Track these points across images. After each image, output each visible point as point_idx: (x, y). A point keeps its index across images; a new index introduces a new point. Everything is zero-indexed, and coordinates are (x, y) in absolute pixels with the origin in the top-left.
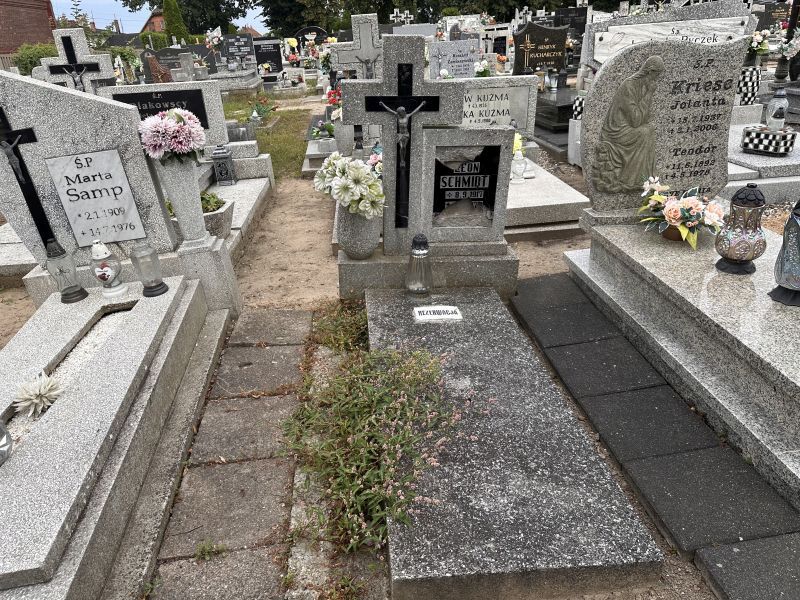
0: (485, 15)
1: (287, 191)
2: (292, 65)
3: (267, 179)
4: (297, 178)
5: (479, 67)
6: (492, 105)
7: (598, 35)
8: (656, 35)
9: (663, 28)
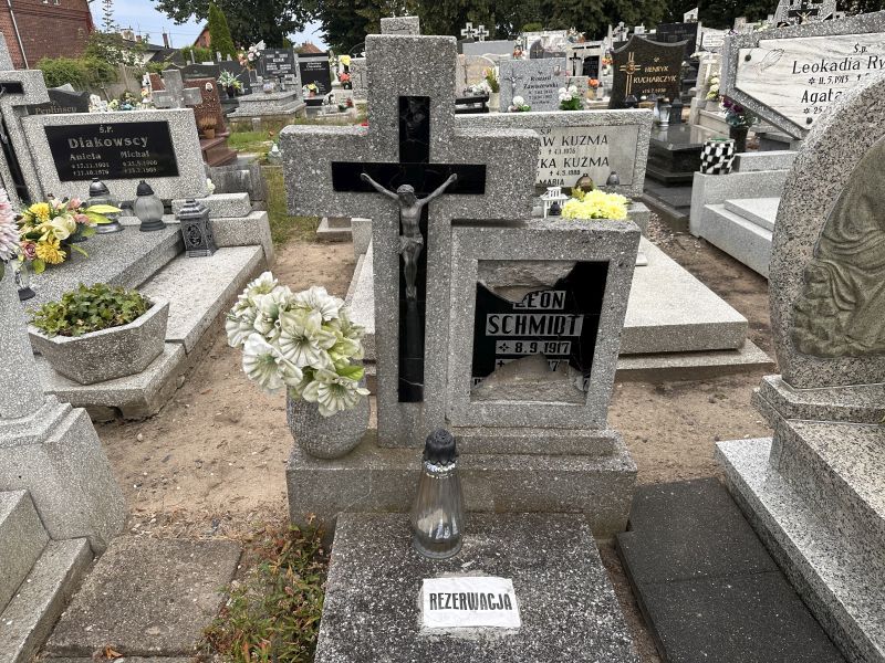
0: (573, 31)
1: (292, 262)
2: (344, 85)
3: (258, 248)
4: (310, 241)
5: (565, 94)
6: (584, 150)
7: (743, 53)
8: (831, 54)
9: (842, 43)
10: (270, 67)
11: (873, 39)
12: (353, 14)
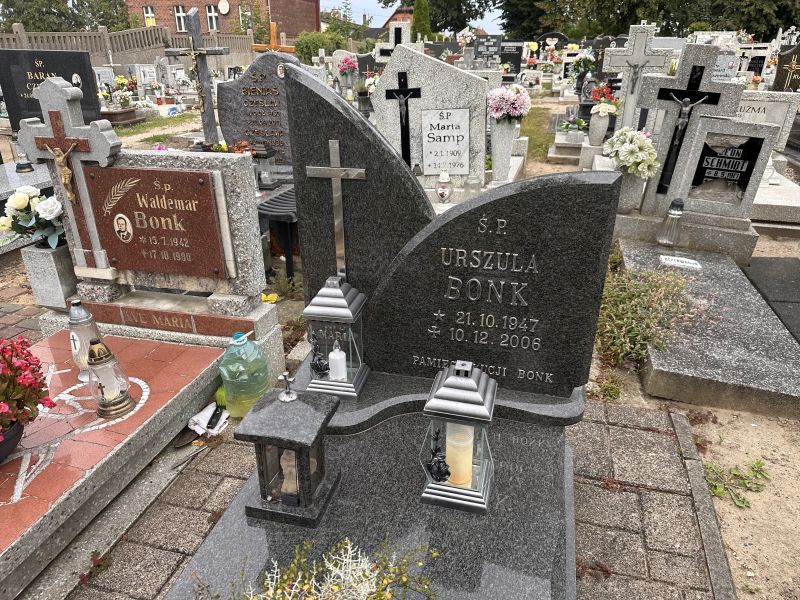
0: (743, 33)
2: (530, 67)
3: (522, 158)
4: (542, 162)
10: (481, 49)
12: (532, 6)
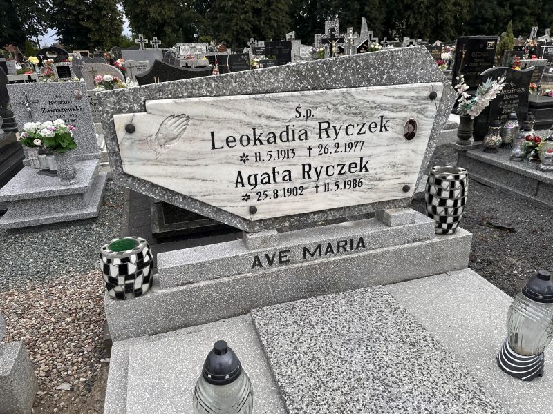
8: (264, 121)
9: (277, 105)
11: (318, 99)
